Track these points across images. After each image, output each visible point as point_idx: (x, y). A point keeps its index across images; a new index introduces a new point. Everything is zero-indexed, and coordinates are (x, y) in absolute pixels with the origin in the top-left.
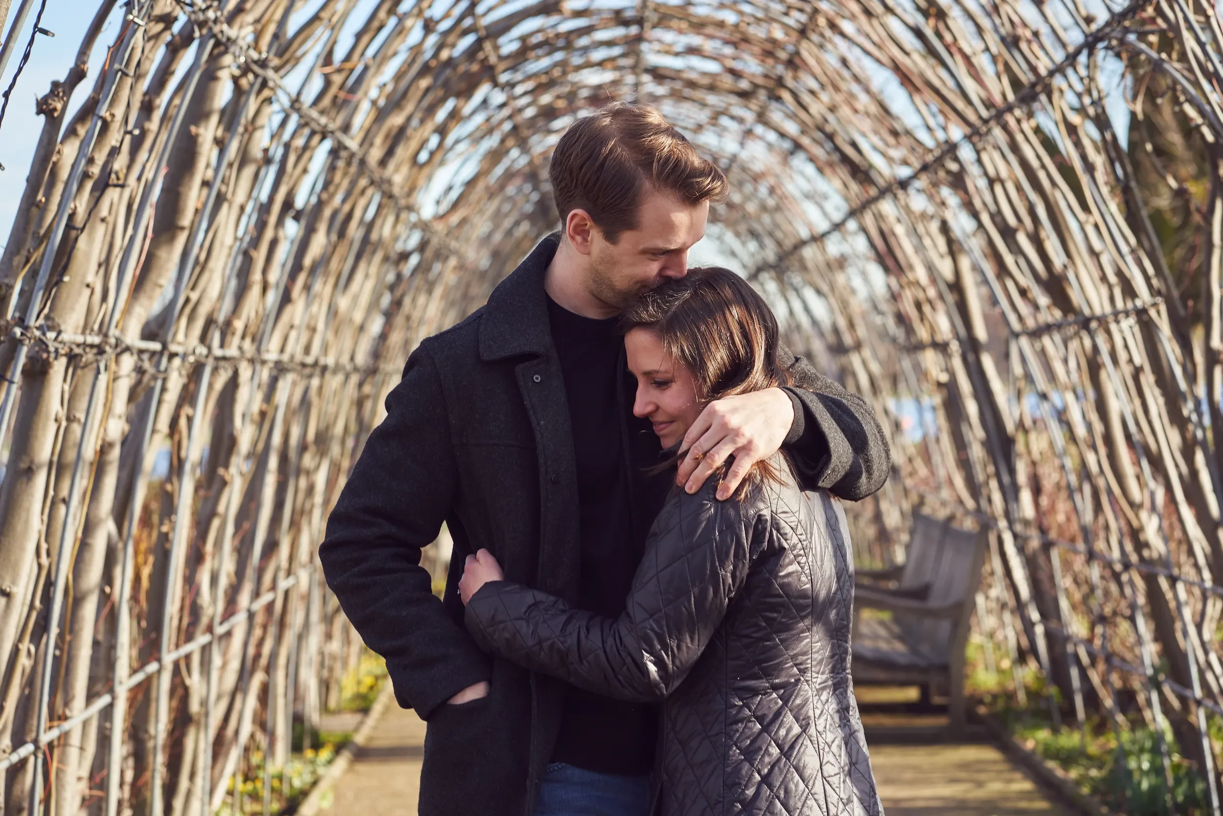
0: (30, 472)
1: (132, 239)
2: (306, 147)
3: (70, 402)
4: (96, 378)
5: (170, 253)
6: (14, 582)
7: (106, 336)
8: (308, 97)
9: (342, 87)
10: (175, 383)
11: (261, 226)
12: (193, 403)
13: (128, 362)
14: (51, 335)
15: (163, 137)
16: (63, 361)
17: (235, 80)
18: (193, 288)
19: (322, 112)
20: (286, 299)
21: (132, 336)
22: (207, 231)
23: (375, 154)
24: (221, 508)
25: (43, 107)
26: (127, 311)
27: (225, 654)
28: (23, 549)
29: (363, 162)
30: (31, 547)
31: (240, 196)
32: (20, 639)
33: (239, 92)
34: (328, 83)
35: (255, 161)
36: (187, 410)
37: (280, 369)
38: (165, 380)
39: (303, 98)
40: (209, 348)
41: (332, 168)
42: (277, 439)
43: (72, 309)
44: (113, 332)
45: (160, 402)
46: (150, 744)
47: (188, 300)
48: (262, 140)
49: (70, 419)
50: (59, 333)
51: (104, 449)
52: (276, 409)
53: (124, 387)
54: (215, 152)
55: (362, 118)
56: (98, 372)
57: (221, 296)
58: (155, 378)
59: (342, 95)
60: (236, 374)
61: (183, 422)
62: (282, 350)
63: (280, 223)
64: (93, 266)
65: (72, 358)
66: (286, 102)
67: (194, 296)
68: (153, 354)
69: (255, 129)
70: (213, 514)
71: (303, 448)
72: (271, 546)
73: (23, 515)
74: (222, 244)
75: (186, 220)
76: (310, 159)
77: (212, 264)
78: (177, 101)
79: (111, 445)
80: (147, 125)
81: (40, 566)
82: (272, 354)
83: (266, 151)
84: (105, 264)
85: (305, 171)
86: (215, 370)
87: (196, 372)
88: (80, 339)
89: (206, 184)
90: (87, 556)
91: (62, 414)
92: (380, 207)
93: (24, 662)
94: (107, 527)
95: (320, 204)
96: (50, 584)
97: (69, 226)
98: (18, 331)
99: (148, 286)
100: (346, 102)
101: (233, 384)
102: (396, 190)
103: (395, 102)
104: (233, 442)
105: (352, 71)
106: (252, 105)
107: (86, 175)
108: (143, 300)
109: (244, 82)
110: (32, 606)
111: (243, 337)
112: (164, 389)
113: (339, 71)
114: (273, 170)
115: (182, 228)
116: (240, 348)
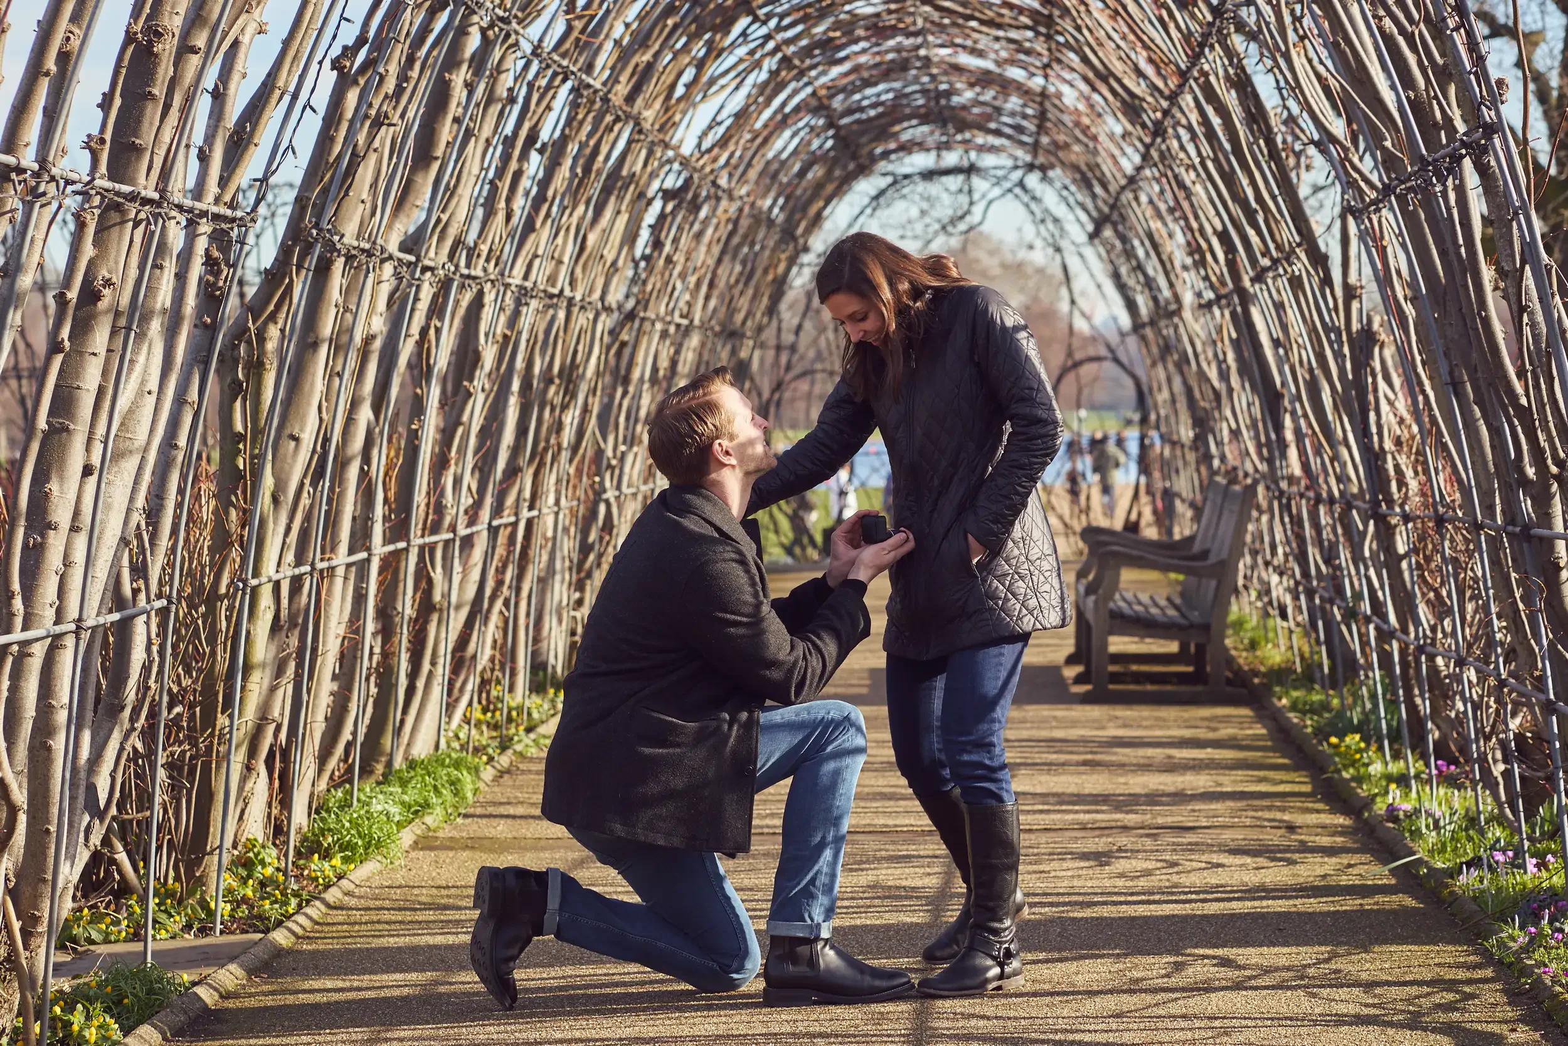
0: (315, 345)
1: (397, 165)
2: (549, 87)
3: (347, 292)
4: (366, 276)
5: (426, 178)
6: (302, 430)
7: (374, 243)
8: (549, 43)
9: (582, 32)
10: (427, 293)
11: (506, 158)
12: (441, 318)
13: (388, 269)
14: (336, 238)
15: (423, 83)
16: (343, 259)
17: (483, 31)
18: (443, 211)
19: (563, 56)
20: (529, 227)
21: (393, 247)
22: (456, 162)
23: (622, 89)
24: (465, 418)
25: (336, 65)
26: (390, 226)
27: (465, 564)
28: (309, 404)
29: (605, 100)
30: (315, 404)
31: (487, 131)
32: (305, 476)
33: (487, 44)
34: (570, 28)
35: (500, 100)
36: (435, 322)
37: (523, 295)
38: (418, 287)
39: (545, 44)
40: (457, 266)
41: (575, 106)
42: (520, 364)
43: (350, 220)
44: (379, 241)
45: (413, 310)
46: (397, 619)
47: (439, 220)
48: (507, 80)
49: (346, 310)
50: (342, 236)
51: (369, 340)
52: (520, 333)
53: (385, 289)
54: (465, 93)
55: (605, 58)
56: (368, 272)
57: (469, 219)
58: (410, 285)
59: (584, 38)
60: (480, 294)
61: (432, 332)
62: (526, 277)
63: (524, 156)
64: (367, 187)
65: (349, 258)
66: (527, 48)
67: (444, 217)
68: (409, 264)
69: (499, 72)
70: (458, 423)
71: (548, 380)
72: (513, 471)
73: (310, 377)
74: (470, 173)
75: (439, 152)
76: (553, 97)
77: (460, 190)
78: (435, 53)
79: (374, 337)
80: (409, 73)
81: (321, 419)
82: (516, 280)
83: (511, 90)
84: (374, 185)
85: (549, 108)
86: (462, 287)
87: (445, 286)
88: (356, 244)
89: (457, 120)
90: (352, 428)
91: (341, 301)
92: (630, 142)
93: (305, 501)
94: (365, 414)
95: (564, 139)
96: (326, 440)
97: (354, 154)
98: (314, 232)
99: (407, 206)
100: (587, 44)
101: (477, 304)
102: (647, 126)
103: (641, 40)
104: (477, 358)
105: (592, 17)
106: (497, 54)
107: (366, 116)
108: (402, 217)
109: (490, 33)
110: (314, 451)
111: (488, 260)
112: (417, 299)
113: (580, 17)
114: (517, 109)
115: (436, 158)
116: (485, 270)
